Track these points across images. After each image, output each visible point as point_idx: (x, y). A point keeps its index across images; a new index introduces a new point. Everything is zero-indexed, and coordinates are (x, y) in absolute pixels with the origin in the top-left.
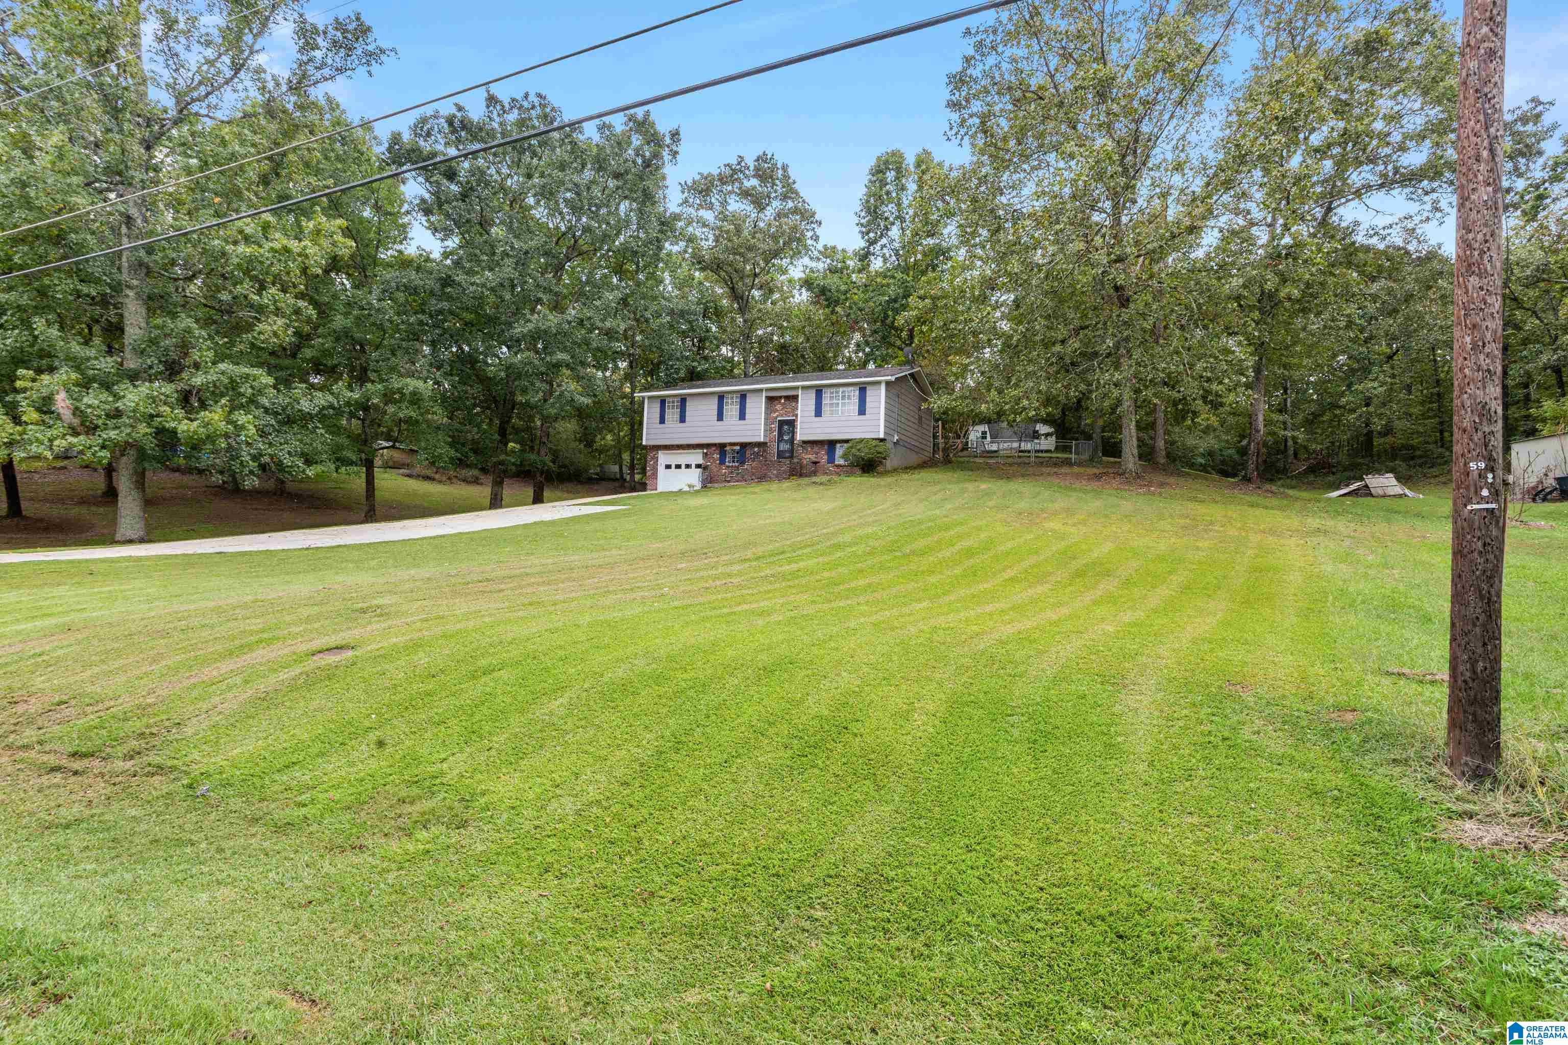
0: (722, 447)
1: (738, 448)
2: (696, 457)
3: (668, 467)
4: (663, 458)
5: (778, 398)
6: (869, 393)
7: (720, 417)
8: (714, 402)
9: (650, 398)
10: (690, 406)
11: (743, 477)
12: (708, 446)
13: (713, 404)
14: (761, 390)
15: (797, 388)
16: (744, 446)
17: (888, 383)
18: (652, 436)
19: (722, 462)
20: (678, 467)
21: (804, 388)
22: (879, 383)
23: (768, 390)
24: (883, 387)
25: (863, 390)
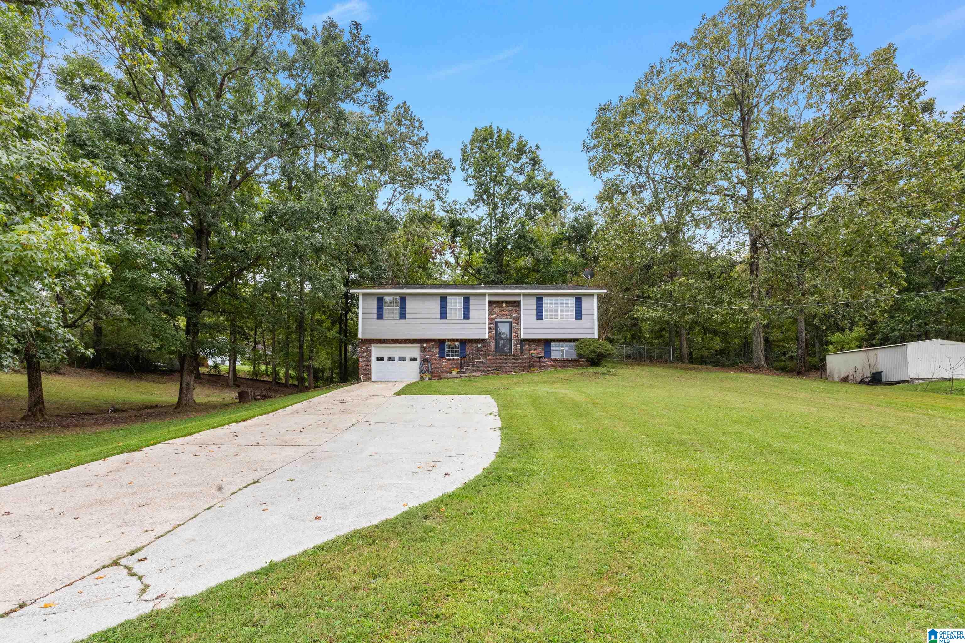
0: (441, 342)
1: (457, 344)
2: (415, 351)
3: (380, 359)
4: (376, 351)
5: (499, 303)
6: (583, 303)
7: (443, 315)
8: (438, 301)
9: (364, 295)
10: (410, 305)
11: (478, 368)
12: (427, 341)
13: (436, 305)
14: (484, 295)
15: (519, 295)
16: (463, 342)
17: (599, 295)
18: (368, 331)
19: (442, 355)
20: (390, 359)
21: (525, 295)
22: (592, 295)
23: (490, 295)
24: (596, 298)
25: (578, 301)
